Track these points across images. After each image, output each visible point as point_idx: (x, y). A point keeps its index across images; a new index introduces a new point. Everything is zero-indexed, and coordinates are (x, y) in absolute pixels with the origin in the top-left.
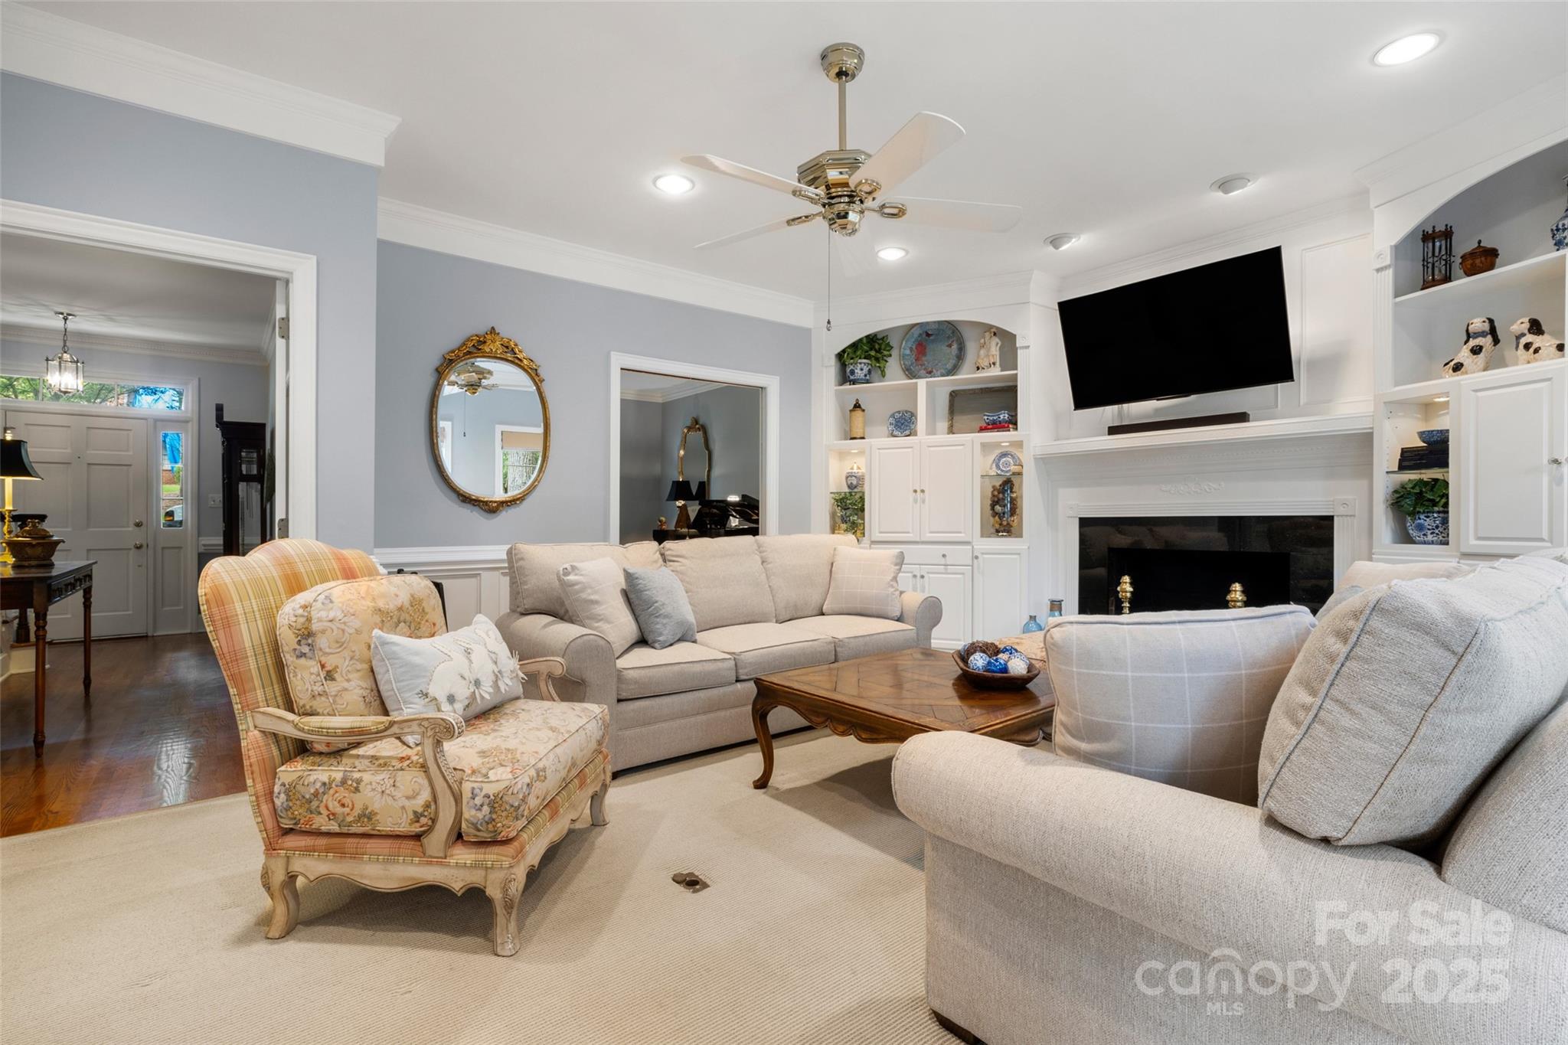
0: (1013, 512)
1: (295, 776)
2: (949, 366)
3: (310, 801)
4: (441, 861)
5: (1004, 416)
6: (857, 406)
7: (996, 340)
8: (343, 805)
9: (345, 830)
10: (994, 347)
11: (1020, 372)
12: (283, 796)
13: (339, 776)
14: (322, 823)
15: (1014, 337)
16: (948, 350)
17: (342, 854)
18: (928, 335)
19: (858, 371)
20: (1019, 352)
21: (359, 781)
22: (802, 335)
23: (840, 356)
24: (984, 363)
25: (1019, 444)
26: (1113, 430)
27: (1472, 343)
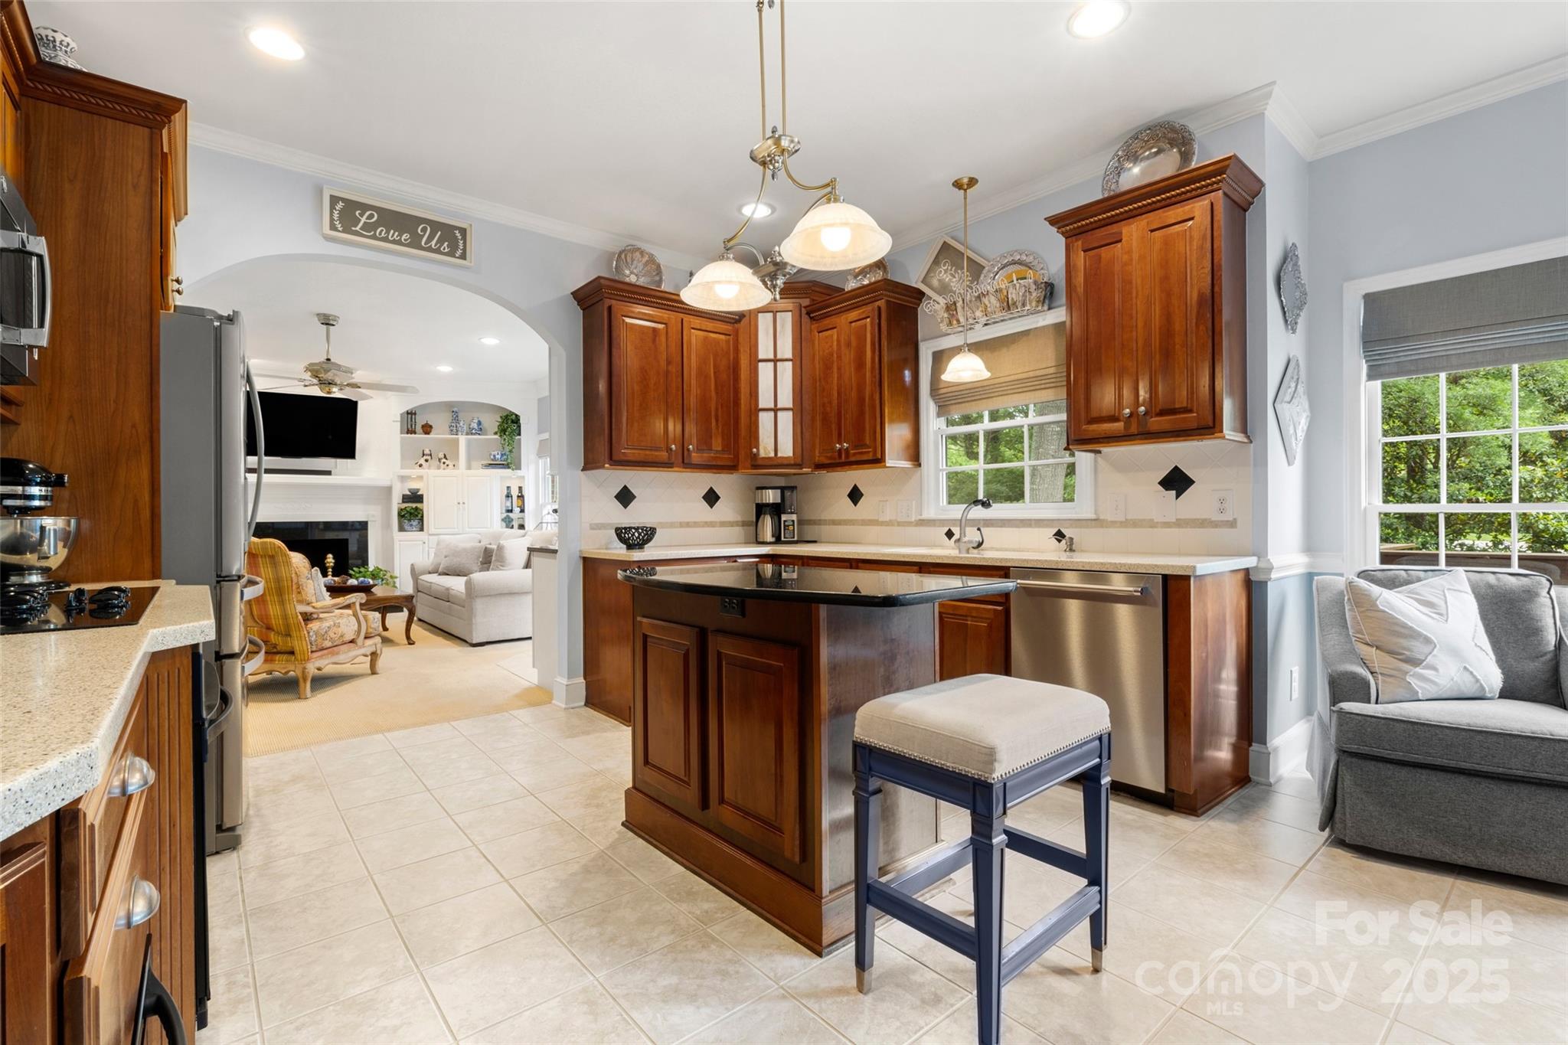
1: (317, 627)
3: (323, 635)
4: (363, 646)
8: (335, 634)
9: (335, 644)
12: (314, 636)
13: (332, 623)
14: (328, 644)
17: (333, 654)
21: (339, 623)
27: (425, 457)
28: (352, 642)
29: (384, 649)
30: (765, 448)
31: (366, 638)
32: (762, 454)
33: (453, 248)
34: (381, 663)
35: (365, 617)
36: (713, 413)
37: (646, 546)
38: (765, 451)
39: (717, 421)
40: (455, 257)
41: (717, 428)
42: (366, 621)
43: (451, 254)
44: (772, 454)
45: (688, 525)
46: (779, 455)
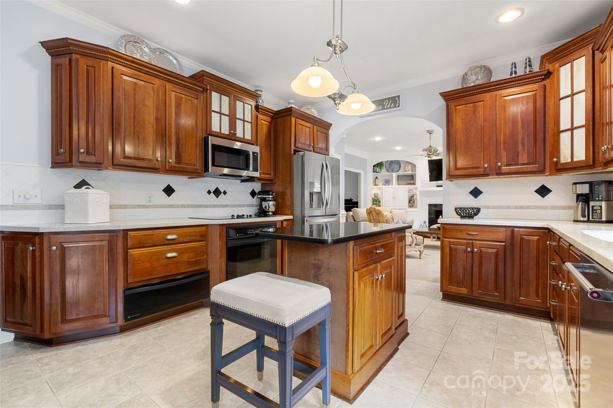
0: (414, 203)
2: (397, 169)
4: (414, 248)
5: (413, 182)
6: (377, 178)
7: (410, 165)
10: (410, 167)
11: (417, 173)
15: (415, 165)
16: (396, 166)
18: (392, 162)
19: (378, 170)
20: (417, 169)
22: (365, 161)
23: (374, 166)
24: (407, 170)
25: (416, 188)
26: (438, 186)
28: (410, 245)
29: (424, 251)
30: (565, 157)
31: (416, 245)
32: (562, 161)
33: (395, 105)
34: (423, 255)
35: (416, 238)
36: (520, 142)
37: (474, 217)
38: (564, 158)
39: (523, 146)
40: (396, 107)
41: (524, 150)
42: (416, 239)
43: (395, 107)
44: (570, 160)
45: (521, 207)
46: (575, 160)
